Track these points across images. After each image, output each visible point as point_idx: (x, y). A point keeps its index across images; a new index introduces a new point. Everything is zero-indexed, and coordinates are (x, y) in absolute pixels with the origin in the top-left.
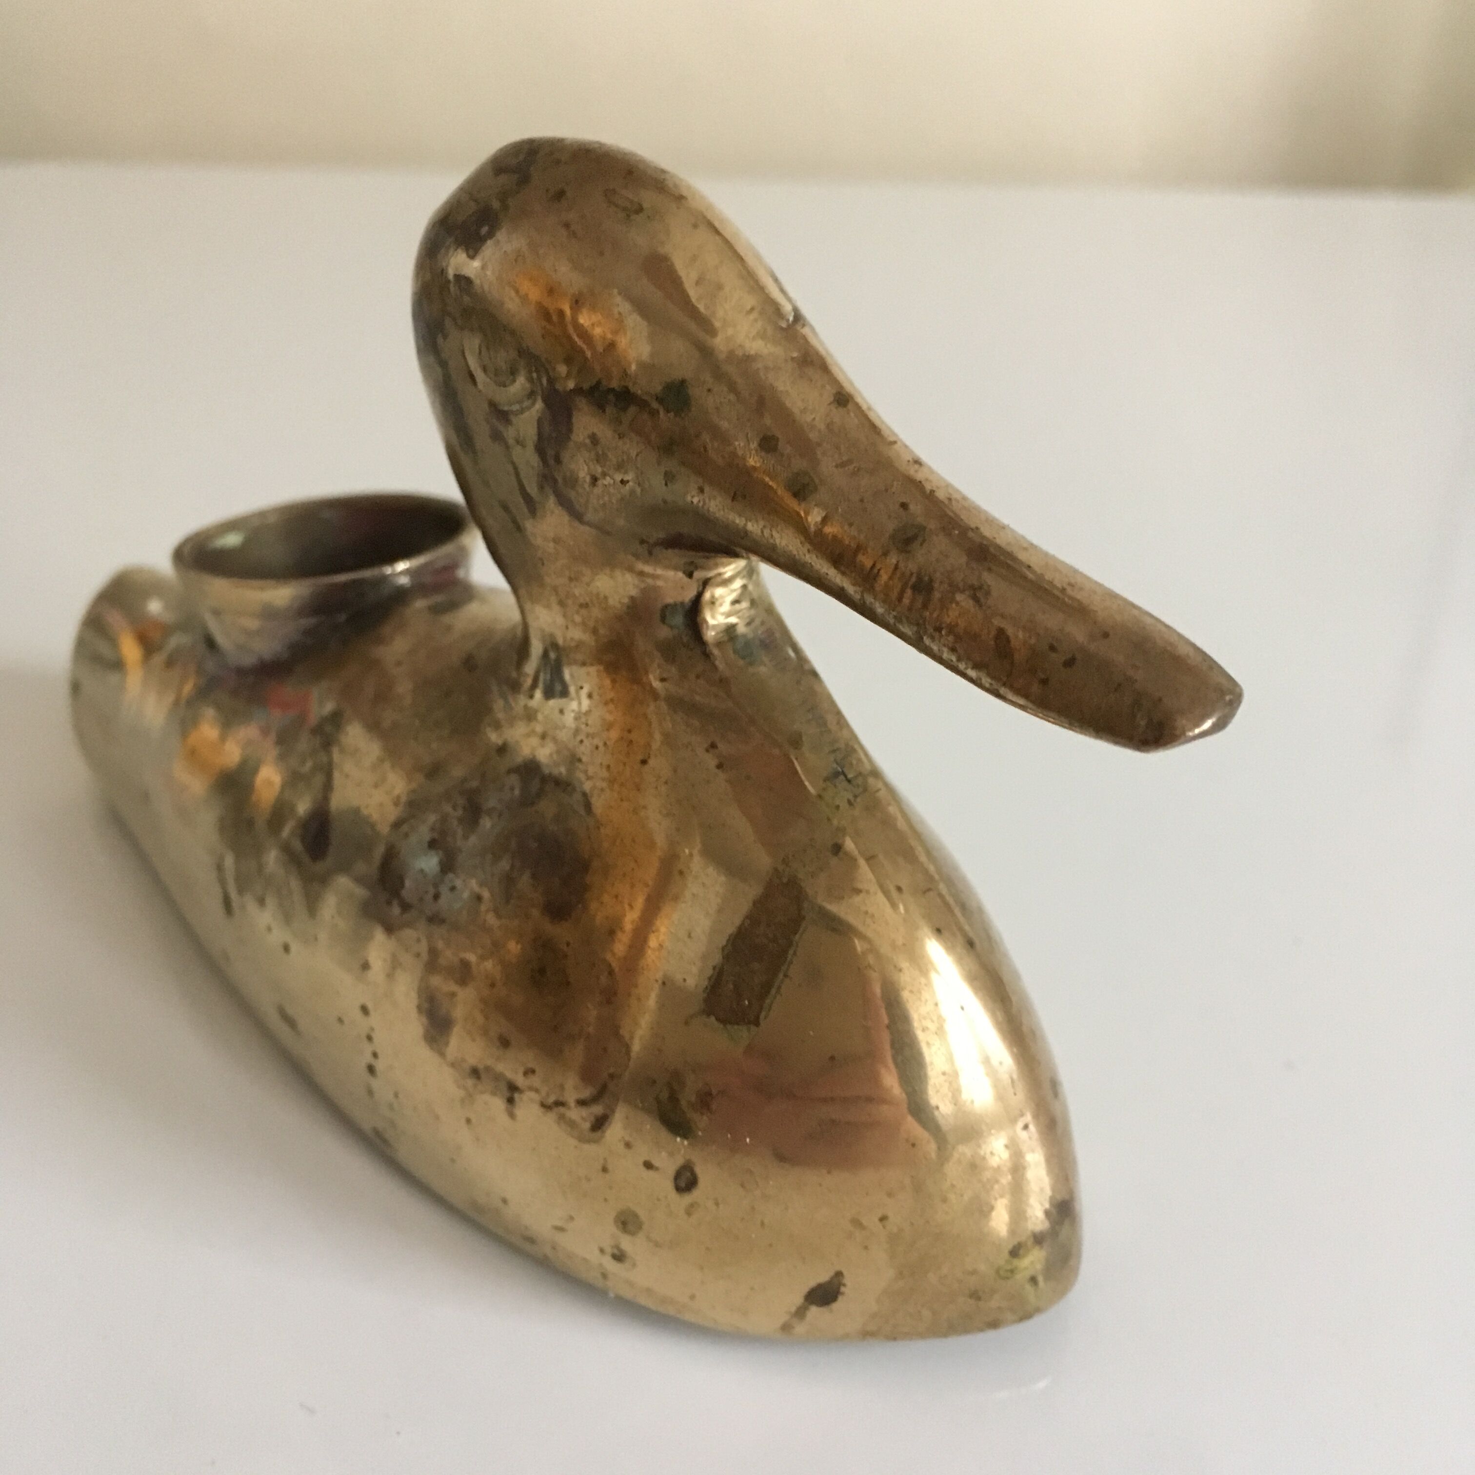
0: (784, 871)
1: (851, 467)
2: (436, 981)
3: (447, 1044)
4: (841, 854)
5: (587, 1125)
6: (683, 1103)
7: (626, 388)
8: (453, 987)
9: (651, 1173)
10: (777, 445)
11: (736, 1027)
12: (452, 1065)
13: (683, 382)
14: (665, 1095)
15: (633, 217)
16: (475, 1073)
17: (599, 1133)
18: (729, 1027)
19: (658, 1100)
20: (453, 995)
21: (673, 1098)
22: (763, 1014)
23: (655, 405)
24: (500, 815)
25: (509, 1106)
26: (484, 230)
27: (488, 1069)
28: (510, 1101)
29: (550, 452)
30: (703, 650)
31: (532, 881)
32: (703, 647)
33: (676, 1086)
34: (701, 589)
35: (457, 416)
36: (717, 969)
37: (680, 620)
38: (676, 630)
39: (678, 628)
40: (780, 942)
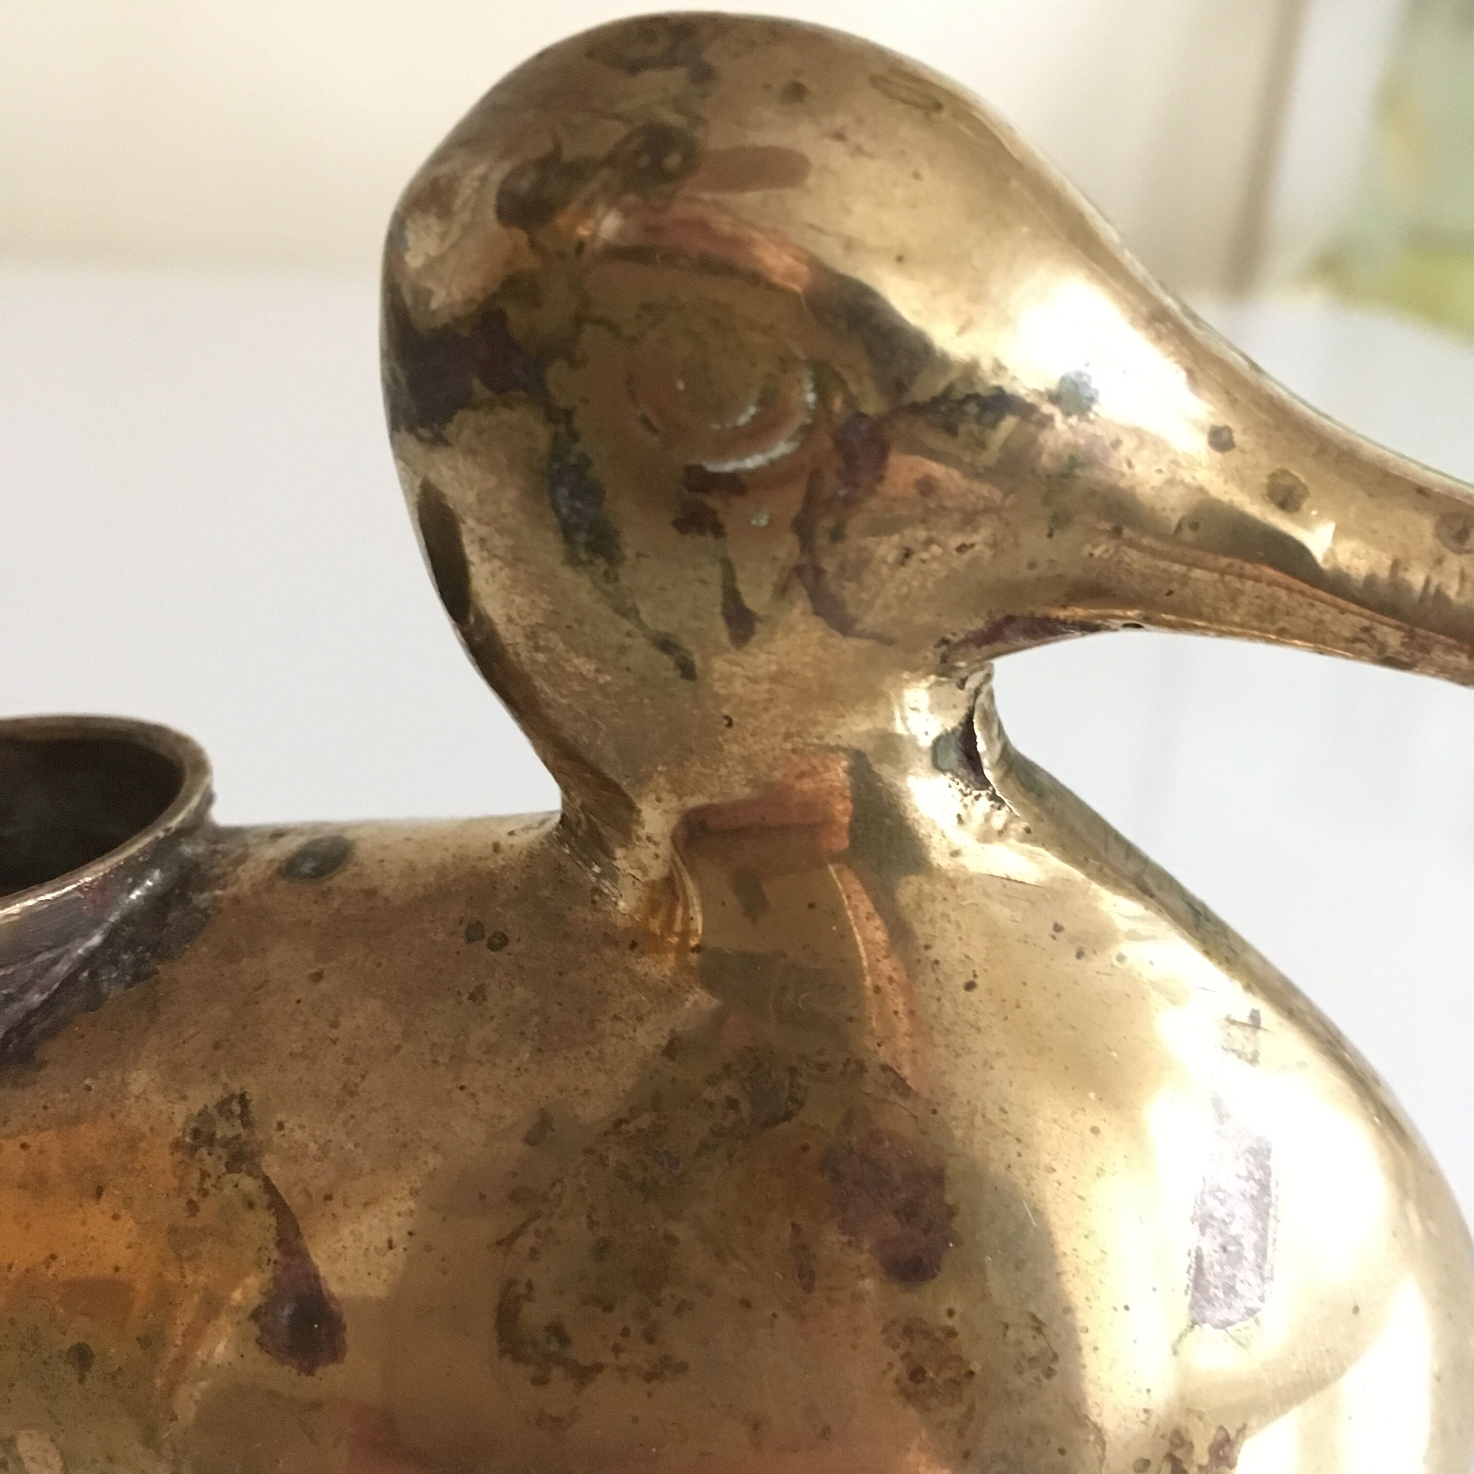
4: (1263, 1024)
10: (1231, 438)
11: (1240, 1325)
22: (1267, 1289)
23: (1047, 408)
30: (990, 793)
31: (845, 1238)
32: (988, 789)
33: (1179, 1454)
34: (972, 702)
35: (578, 504)
36: (1193, 1254)
37: (953, 757)
38: (949, 775)
39: (952, 772)
40: (1257, 1176)
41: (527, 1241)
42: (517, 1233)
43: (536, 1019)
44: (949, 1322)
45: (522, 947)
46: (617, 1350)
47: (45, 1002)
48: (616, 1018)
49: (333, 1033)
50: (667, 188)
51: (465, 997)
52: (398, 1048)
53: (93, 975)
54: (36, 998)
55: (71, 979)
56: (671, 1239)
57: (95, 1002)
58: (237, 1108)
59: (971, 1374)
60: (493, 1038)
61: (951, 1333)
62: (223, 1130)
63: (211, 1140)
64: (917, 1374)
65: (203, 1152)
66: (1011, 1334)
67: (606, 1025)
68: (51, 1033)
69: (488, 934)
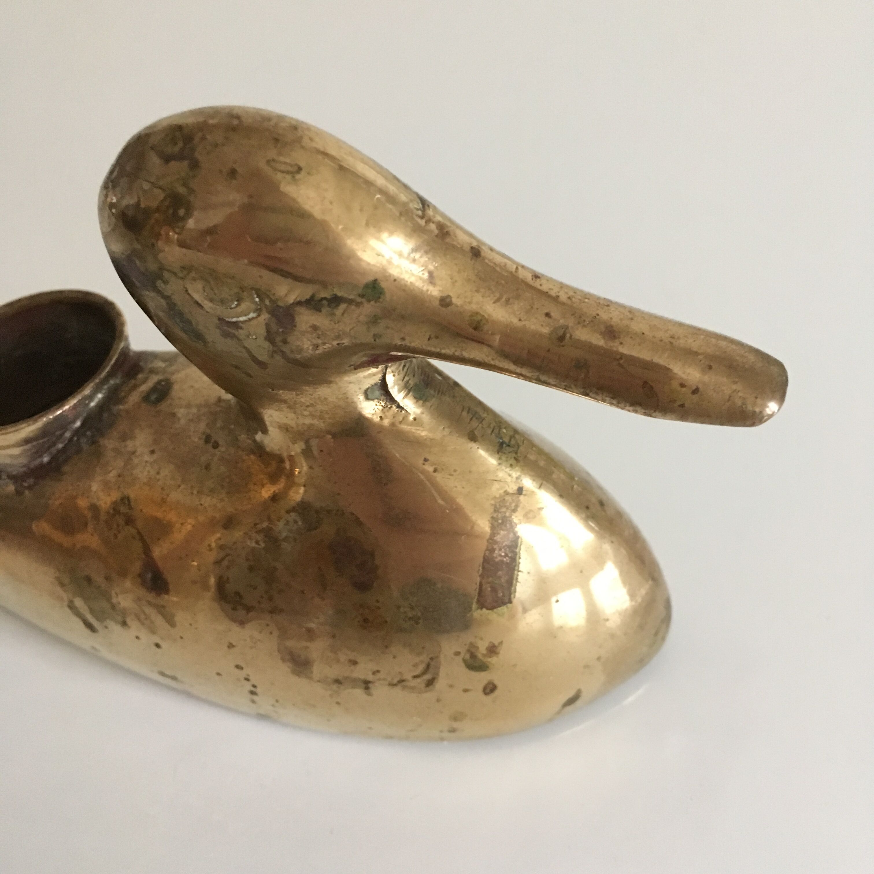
0: (497, 516)
1: (504, 299)
2: (290, 643)
3: (312, 672)
4: (524, 493)
5: (423, 685)
6: (480, 656)
7: (335, 295)
8: (304, 644)
9: (469, 694)
10: (451, 301)
11: (499, 609)
12: (319, 681)
13: (376, 280)
14: (468, 657)
15: (298, 176)
16: (337, 681)
17: (431, 687)
18: (495, 610)
19: (464, 661)
20: (307, 648)
21: (473, 656)
22: (512, 596)
23: (359, 300)
24: (295, 540)
25: (366, 691)
26: (182, 212)
27: (346, 678)
28: (367, 688)
29: (278, 339)
30: (397, 405)
31: (337, 574)
32: (396, 403)
33: (473, 650)
34: (384, 370)
35: (185, 324)
36: (478, 584)
37: (377, 393)
38: (376, 400)
39: (377, 399)
40: (510, 555)
41: (225, 563)
42: (223, 559)
43: (227, 480)
44: (378, 605)
45: (223, 449)
46: (259, 602)
47: (63, 448)
48: (255, 484)
49: (158, 477)
50: (180, 224)
51: (203, 467)
52: (179, 486)
53: (78, 439)
54: (60, 446)
55: (70, 440)
56: (275, 569)
57: (79, 451)
58: (127, 502)
59: (386, 622)
60: (212, 486)
61: (379, 608)
62: (123, 509)
63: (119, 513)
64: (366, 620)
65: (117, 516)
66: (402, 610)
67: (251, 486)
68: (66, 461)
69: (212, 441)
